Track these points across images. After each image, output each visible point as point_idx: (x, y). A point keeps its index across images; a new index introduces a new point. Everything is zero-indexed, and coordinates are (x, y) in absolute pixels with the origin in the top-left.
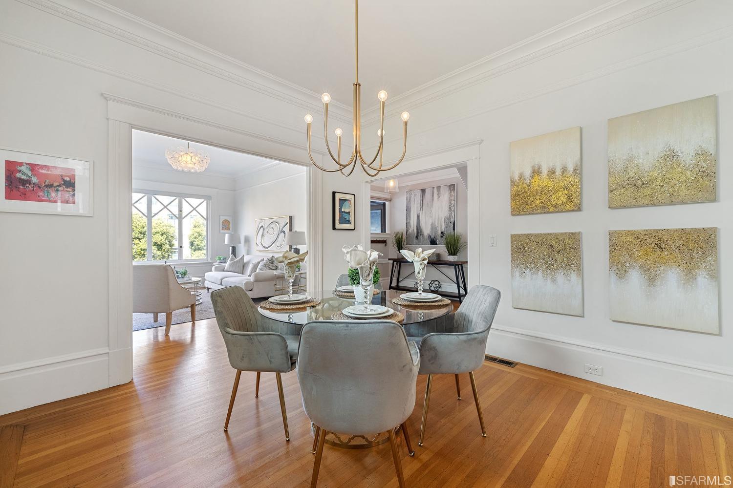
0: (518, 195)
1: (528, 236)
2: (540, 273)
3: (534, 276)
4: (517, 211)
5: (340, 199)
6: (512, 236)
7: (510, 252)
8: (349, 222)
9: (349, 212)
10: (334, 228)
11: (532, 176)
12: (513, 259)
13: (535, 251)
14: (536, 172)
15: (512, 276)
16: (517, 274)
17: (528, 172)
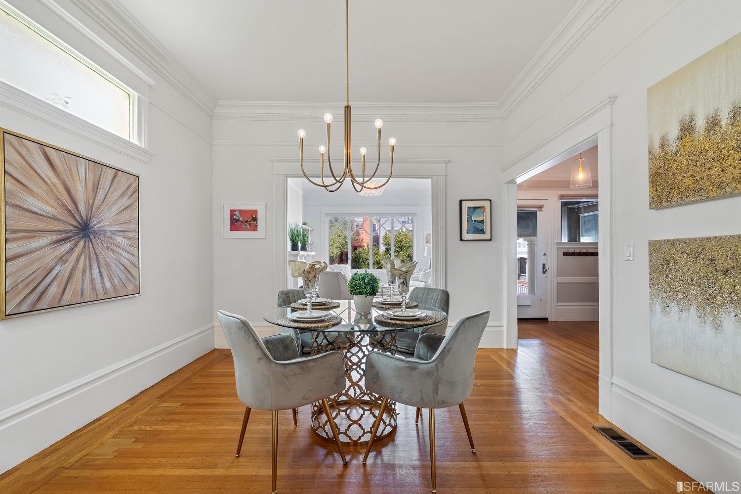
0: (659, 174)
1: (673, 243)
2: (693, 310)
3: (684, 314)
4: (659, 201)
5: (468, 207)
6: (652, 244)
7: (647, 271)
8: (482, 231)
9: (483, 221)
10: (461, 240)
11: (681, 138)
12: (653, 283)
13: (685, 270)
14: (687, 129)
15: (651, 311)
16: (658, 308)
17: (673, 132)
